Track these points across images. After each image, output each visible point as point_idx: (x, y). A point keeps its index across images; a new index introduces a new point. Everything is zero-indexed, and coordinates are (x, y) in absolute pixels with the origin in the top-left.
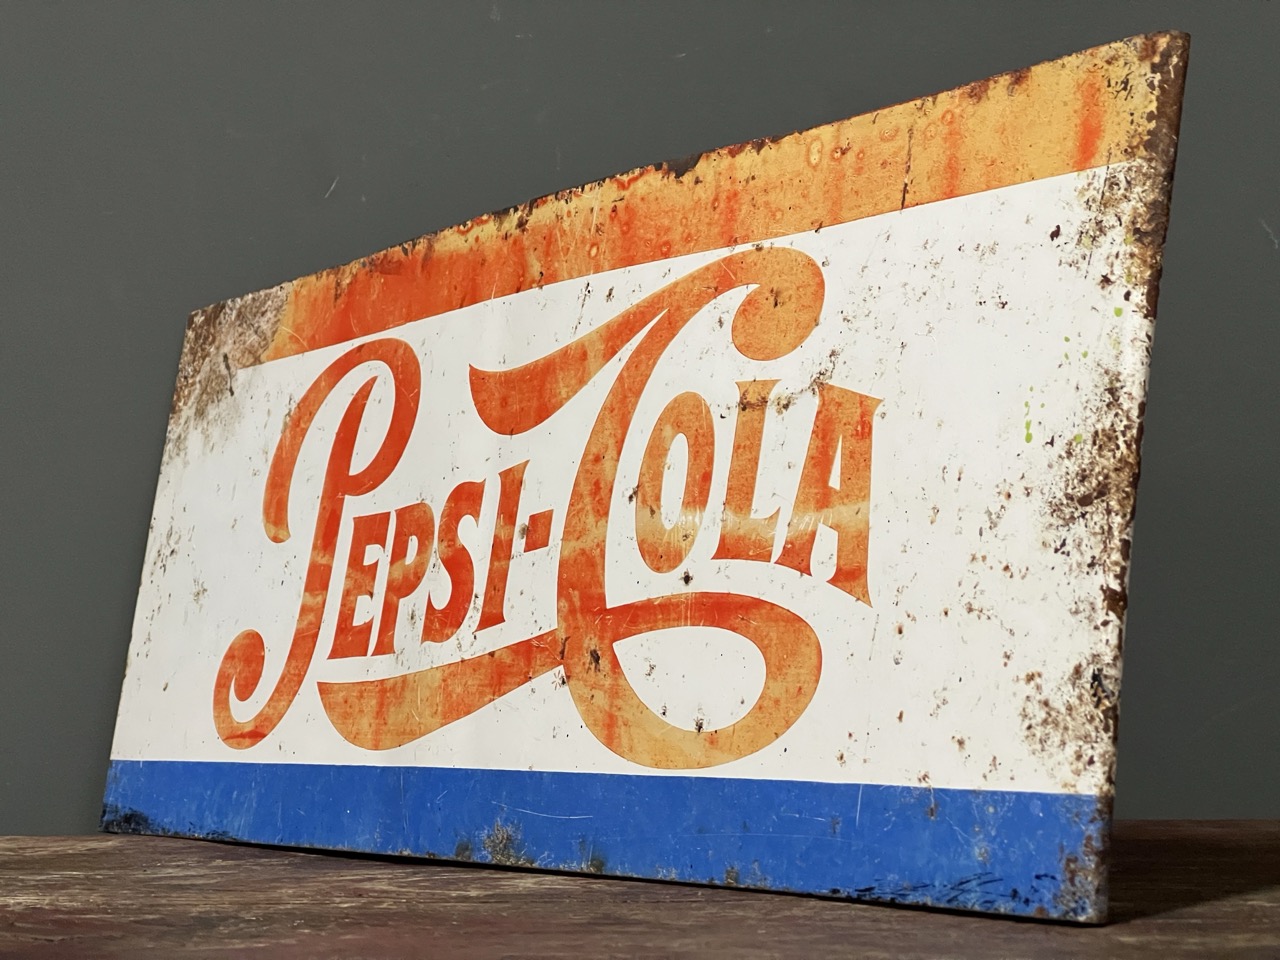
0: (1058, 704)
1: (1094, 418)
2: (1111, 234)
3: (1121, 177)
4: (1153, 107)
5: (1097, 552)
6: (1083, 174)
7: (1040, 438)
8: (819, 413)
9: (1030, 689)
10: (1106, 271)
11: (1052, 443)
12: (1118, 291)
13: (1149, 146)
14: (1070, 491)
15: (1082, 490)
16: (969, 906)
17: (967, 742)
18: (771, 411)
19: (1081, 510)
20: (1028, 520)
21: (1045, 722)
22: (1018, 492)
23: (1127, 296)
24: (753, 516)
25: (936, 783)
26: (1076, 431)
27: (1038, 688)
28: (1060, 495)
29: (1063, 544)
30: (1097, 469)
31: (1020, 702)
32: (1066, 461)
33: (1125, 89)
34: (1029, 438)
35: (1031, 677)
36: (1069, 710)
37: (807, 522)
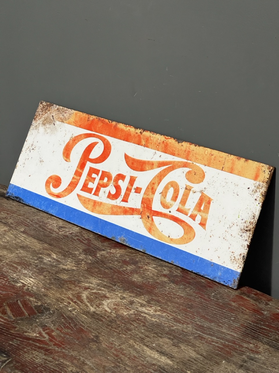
1: (250, 219)
2: (258, 193)
3: (261, 185)
4: (268, 177)
5: (247, 239)
6: (255, 182)
7: (240, 218)
8: (200, 196)
9: (232, 254)
10: (256, 198)
11: (242, 220)
12: (257, 202)
13: (267, 182)
14: (244, 228)
15: (246, 229)
16: (216, 281)
17: (220, 258)
19: (245, 232)
20: (236, 230)
21: (234, 260)
22: (235, 224)
23: (259, 204)
24: (185, 207)
25: (213, 261)
26: (247, 220)
27: (234, 254)
28: (243, 228)
29: (242, 235)
30: (249, 227)
31: (230, 255)
32: (244, 224)
33: (264, 172)
34: (239, 217)
35: (233, 252)
36: (238, 259)
37: (196, 213)
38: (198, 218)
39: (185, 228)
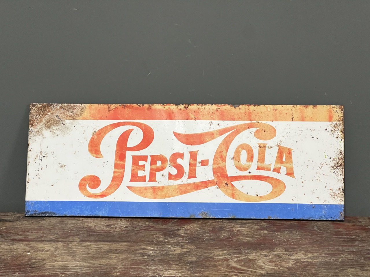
0: (337, 193)
1: (338, 156)
2: (337, 131)
4: (342, 115)
5: (341, 174)
6: (330, 122)
7: (328, 158)
8: (278, 150)
9: (331, 191)
10: (337, 136)
11: (330, 158)
12: (340, 139)
13: (342, 120)
14: (335, 165)
15: (337, 165)
16: (323, 220)
17: (319, 198)
18: (267, 149)
19: (337, 168)
20: (327, 169)
21: (334, 195)
22: (325, 164)
23: (341, 140)
24: (265, 164)
26: (335, 157)
28: (333, 165)
29: (335, 172)
30: (340, 163)
31: (329, 193)
32: (334, 161)
33: (337, 112)
34: (326, 157)
35: (331, 189)
36: (339, 194)
37: (278, 166)
38: (283, 170)
39: (271, 183)
